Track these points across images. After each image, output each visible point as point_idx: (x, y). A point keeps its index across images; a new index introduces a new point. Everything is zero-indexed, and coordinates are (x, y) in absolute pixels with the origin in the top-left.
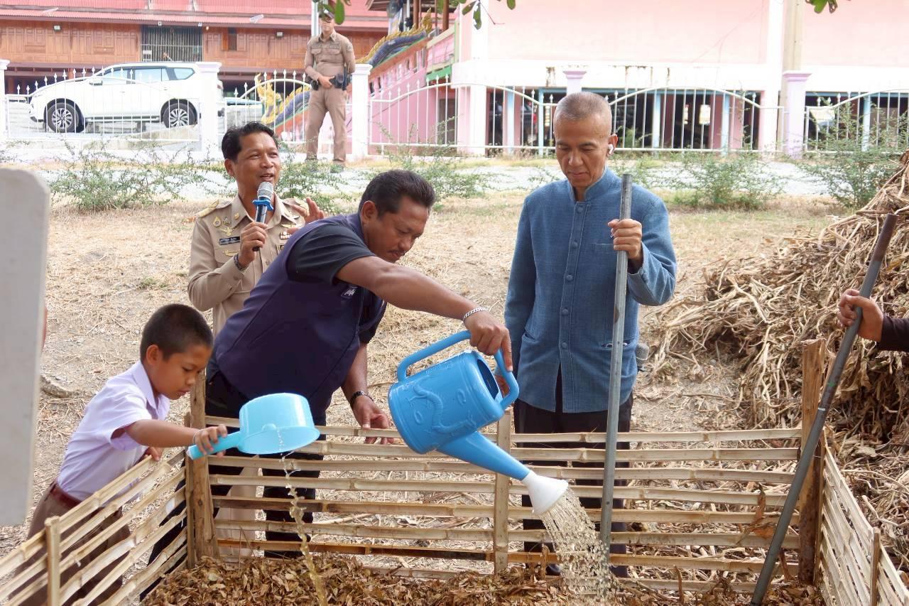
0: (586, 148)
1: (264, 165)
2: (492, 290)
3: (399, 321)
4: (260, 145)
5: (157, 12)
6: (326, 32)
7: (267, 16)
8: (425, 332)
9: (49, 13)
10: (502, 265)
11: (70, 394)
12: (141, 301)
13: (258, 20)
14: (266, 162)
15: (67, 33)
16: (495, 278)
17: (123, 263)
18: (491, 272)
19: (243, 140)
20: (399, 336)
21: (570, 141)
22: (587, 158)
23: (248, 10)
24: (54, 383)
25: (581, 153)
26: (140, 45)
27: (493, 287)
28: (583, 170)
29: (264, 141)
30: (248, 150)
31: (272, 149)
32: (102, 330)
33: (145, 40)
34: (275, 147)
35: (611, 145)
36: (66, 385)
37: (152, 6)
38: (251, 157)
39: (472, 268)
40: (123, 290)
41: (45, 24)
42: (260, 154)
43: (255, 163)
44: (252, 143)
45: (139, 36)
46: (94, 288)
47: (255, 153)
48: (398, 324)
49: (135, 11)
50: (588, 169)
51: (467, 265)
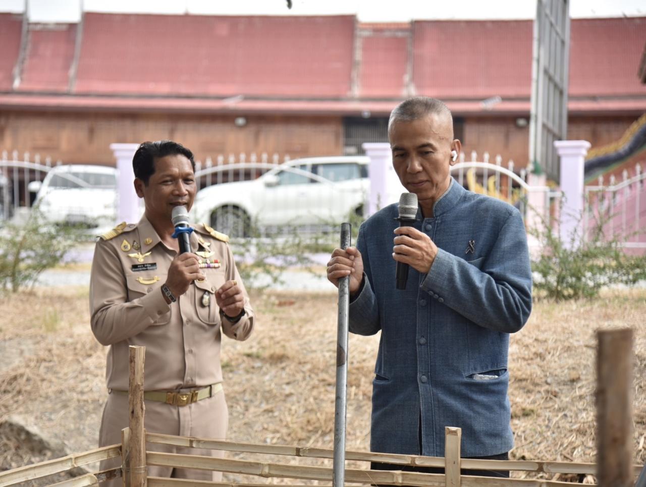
0: (424, 151)
1: (177, 192)
4: (176, 170)
5: (364, 99)
7: (505, 99)
9: (232, 104)
13: (493, 105)
14: (179, 189)
15: (253, 128)
19: (158, 162)
21: (407, 144)
22: (428, 166)
23: (481, 91)
25: (420, 158)
26: (342, 140)
28: (423, 177)
29: (180, 164)
30: (162, 174)
31: (189, 174)
33: (348, 135)
34: (192, 171)
35: (454, 152)
37: (357, 91)
38: (165, 182)
41: (226, 117)
42: (174, 179)
43: (167, 189)
44: (167, 166)
45: (341, 129)
47: (168, 178)
49: (336, 99)
50: (430, 177)
51: (585, 349)
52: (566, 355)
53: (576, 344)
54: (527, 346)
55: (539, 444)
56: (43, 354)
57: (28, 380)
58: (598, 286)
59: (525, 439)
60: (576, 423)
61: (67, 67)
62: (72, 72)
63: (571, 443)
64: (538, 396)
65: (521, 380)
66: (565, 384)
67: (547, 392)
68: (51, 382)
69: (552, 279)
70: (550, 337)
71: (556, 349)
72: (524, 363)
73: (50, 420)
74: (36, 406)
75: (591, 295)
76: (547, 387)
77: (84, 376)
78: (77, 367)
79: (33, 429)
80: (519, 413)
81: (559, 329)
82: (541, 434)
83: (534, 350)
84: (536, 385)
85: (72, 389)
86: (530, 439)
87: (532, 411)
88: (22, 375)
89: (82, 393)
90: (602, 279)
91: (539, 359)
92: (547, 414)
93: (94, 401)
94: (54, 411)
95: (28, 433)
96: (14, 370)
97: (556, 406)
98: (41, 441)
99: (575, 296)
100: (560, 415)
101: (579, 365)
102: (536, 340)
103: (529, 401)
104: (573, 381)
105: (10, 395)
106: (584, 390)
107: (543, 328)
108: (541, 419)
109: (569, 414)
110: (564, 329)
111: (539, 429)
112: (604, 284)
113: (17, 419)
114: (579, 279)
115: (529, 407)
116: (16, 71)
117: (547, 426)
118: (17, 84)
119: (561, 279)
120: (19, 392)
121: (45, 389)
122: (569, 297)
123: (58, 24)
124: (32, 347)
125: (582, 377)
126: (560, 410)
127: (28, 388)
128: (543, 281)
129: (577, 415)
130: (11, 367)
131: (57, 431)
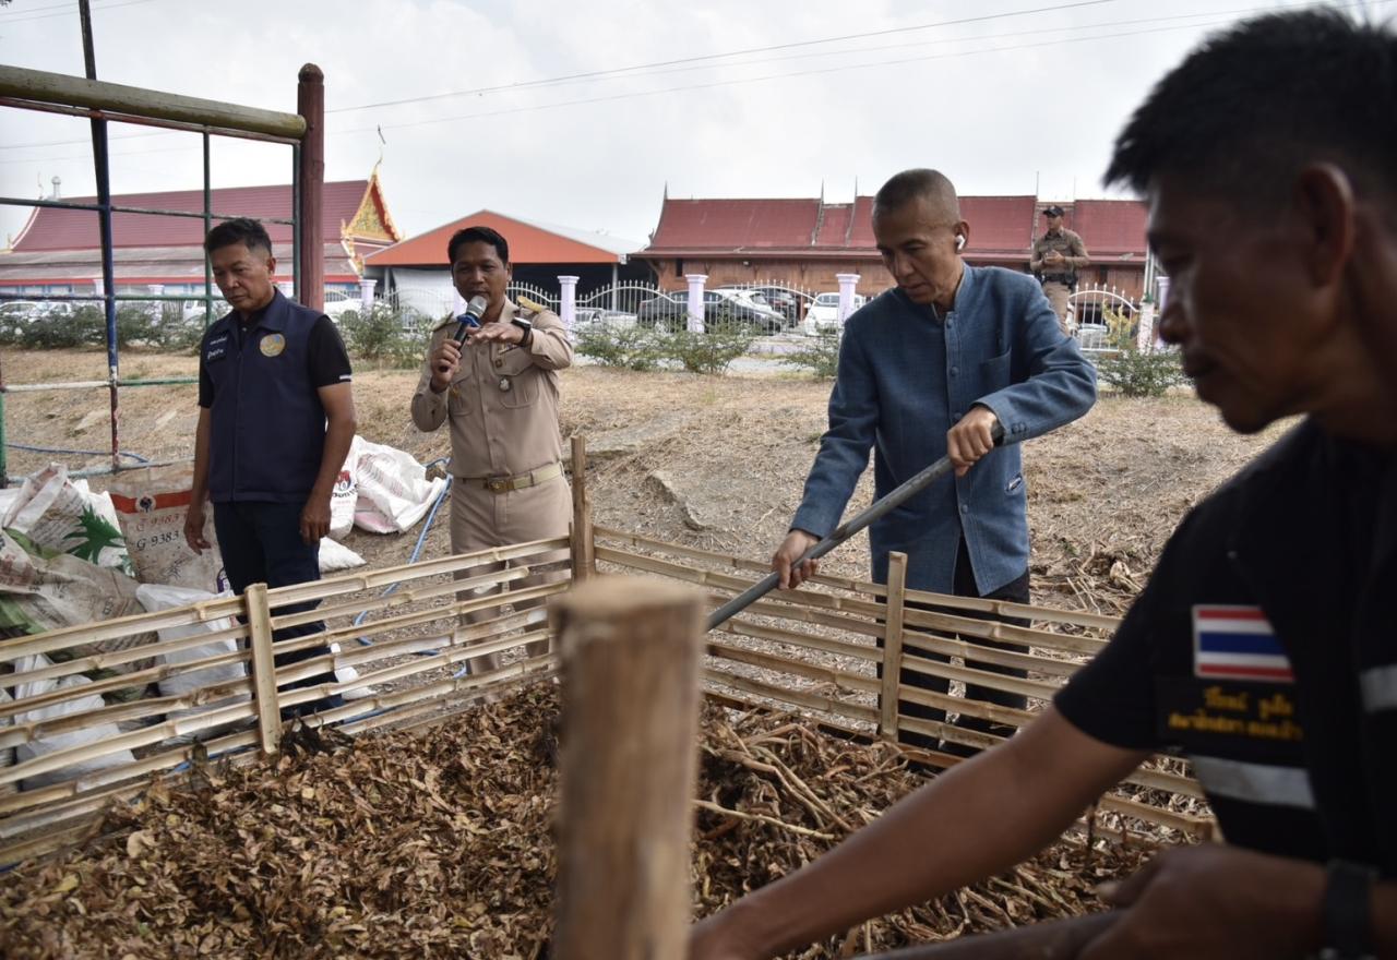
2: (1154, 468)
3: (1038, 491)
4: (470, 258)
6: (1053, 229)
8: (1064, 505)
10: (1174, 443)
11: (703, 528)
12: (803, 453)
16: (1162, 456)
17: (803, 419)
18: (1159, 449)
20: (1034, 508)
22: (919, 265)
24: (693, 517)
25: (908, 258)
27: (1156, 465)
28: (917, 280)
32: (757, 476)
36: (702, 519)
39: (1141, 444)
40: (794, 442)
42: (469, 266)
46: (767, 439)
47: (464, 266)
48: (1037, 494)
51: (1137, 442)
52: (1119, 446)
53: (1130, 437)
54: (1086, 437)
55: (1080, 527)
56: (694, 424)
57: (679, 443)
58: (1167, 385)
59: (1069, 522)
60: (1117, 509)
61: (845, 233)
62: (847, 235)
63: (1108, 529)
64: (1088, 483)
65: (1075, 467)
66: (1114, 472)
67: (1097, 479)
68: (694, 445)
69: (1128, 378)
70: (1109, 429)
71: (1111, 441)
72: (1081, 452)
73: (684, 477)
74: (678, 465)
75: (1158, 392)
76: (1097, 475)
77: (718, 443)
78: (716, 435)
79: (668, 484)
80: (1067, 497)
81: (1118, 423)
82: (1083, 518)
83: (1091, 440)
84: (1088, 472)
85: (707, 453)
86: (1074, 523)
87: (1080, 496)
88: (675, 439)
89: (713, 456)
90: (1170, 379)
91: (1094, 450)
92: (1093, 500)
93: (720, 463)
94: (689, 470)
95: (663, 486)
96: (670, 435)
97: (1102, 493)
98: (671, 494)
99: (1144, 394)
100: (1105, 501)
101: (1129, 456)
102: (1096, 431)
103: (1079, 486)
104: (1121, 470)
105: (662, 454)
106: (1130, 479)
107: (1104, 421)
108: (1086, 504)
109: (1112, 501)
110: (1123, 422)
111: (1083, 513)
112: (1171, 384)
113: (659, 474)
114: (1150, 379)
115: (1076, 492)
116: (813, 235)
117: (1091, 511)
118: (813, 243)
119: (1134, 379)
120: (670, 453)
121: (689, 451)
122: (1140, 394)
123: (841, 205)
124: (689, 417)
125: (1130, 468)
126: (1106, 496)
127: (677, 450)
128: (1120, 379)
129: (1119, 501)
130: (668, 432)
131: (684, 487)
